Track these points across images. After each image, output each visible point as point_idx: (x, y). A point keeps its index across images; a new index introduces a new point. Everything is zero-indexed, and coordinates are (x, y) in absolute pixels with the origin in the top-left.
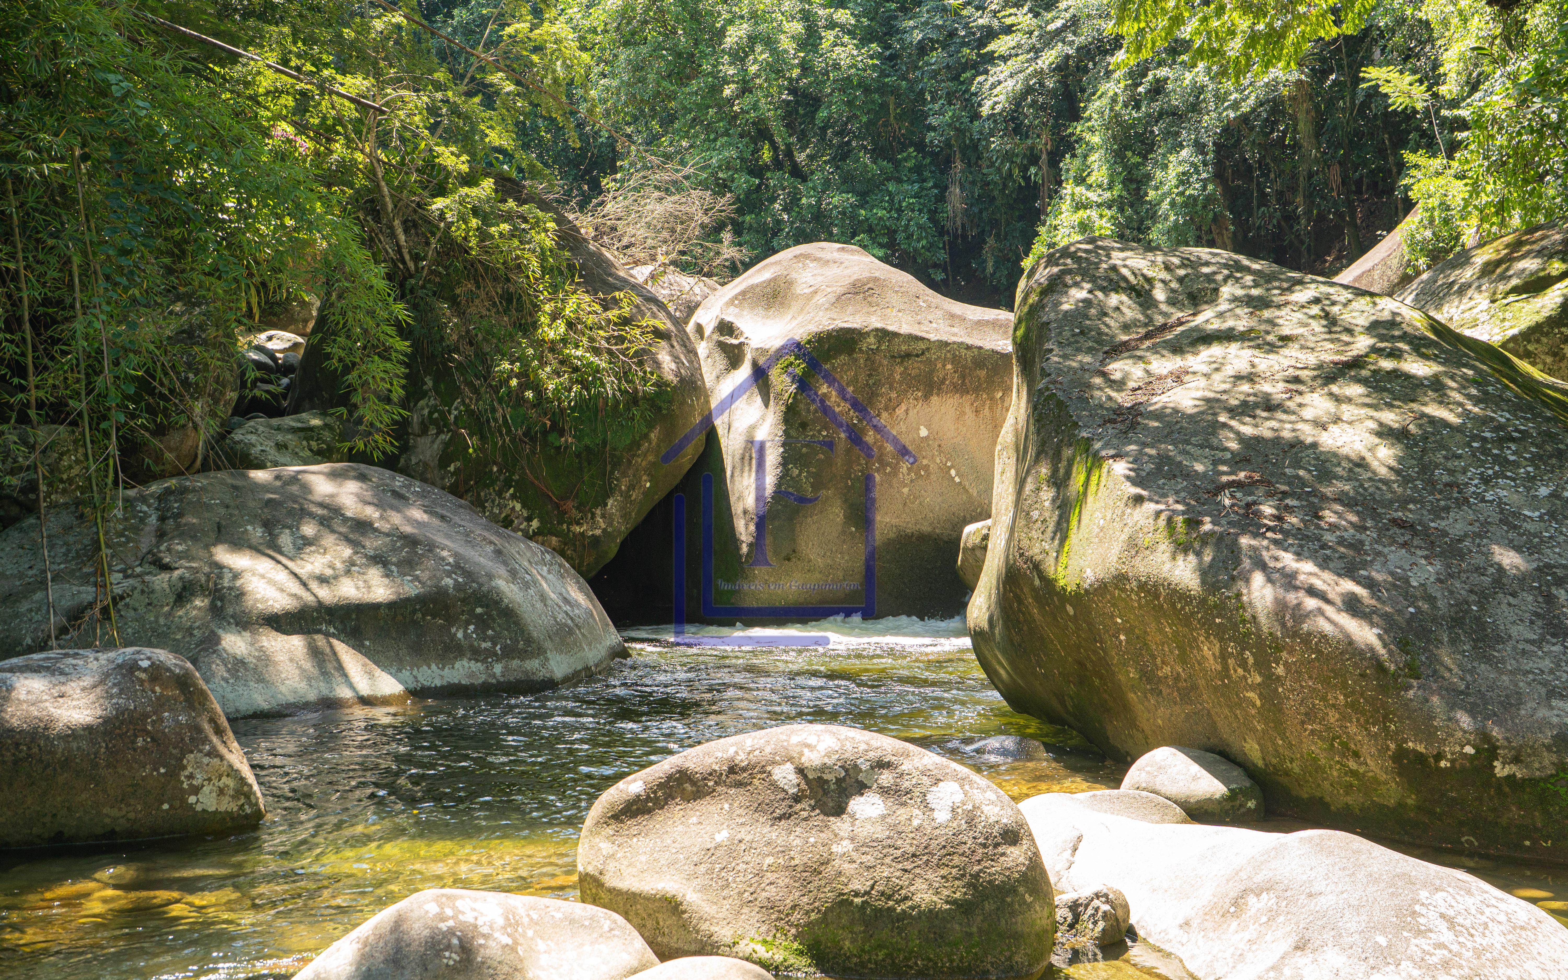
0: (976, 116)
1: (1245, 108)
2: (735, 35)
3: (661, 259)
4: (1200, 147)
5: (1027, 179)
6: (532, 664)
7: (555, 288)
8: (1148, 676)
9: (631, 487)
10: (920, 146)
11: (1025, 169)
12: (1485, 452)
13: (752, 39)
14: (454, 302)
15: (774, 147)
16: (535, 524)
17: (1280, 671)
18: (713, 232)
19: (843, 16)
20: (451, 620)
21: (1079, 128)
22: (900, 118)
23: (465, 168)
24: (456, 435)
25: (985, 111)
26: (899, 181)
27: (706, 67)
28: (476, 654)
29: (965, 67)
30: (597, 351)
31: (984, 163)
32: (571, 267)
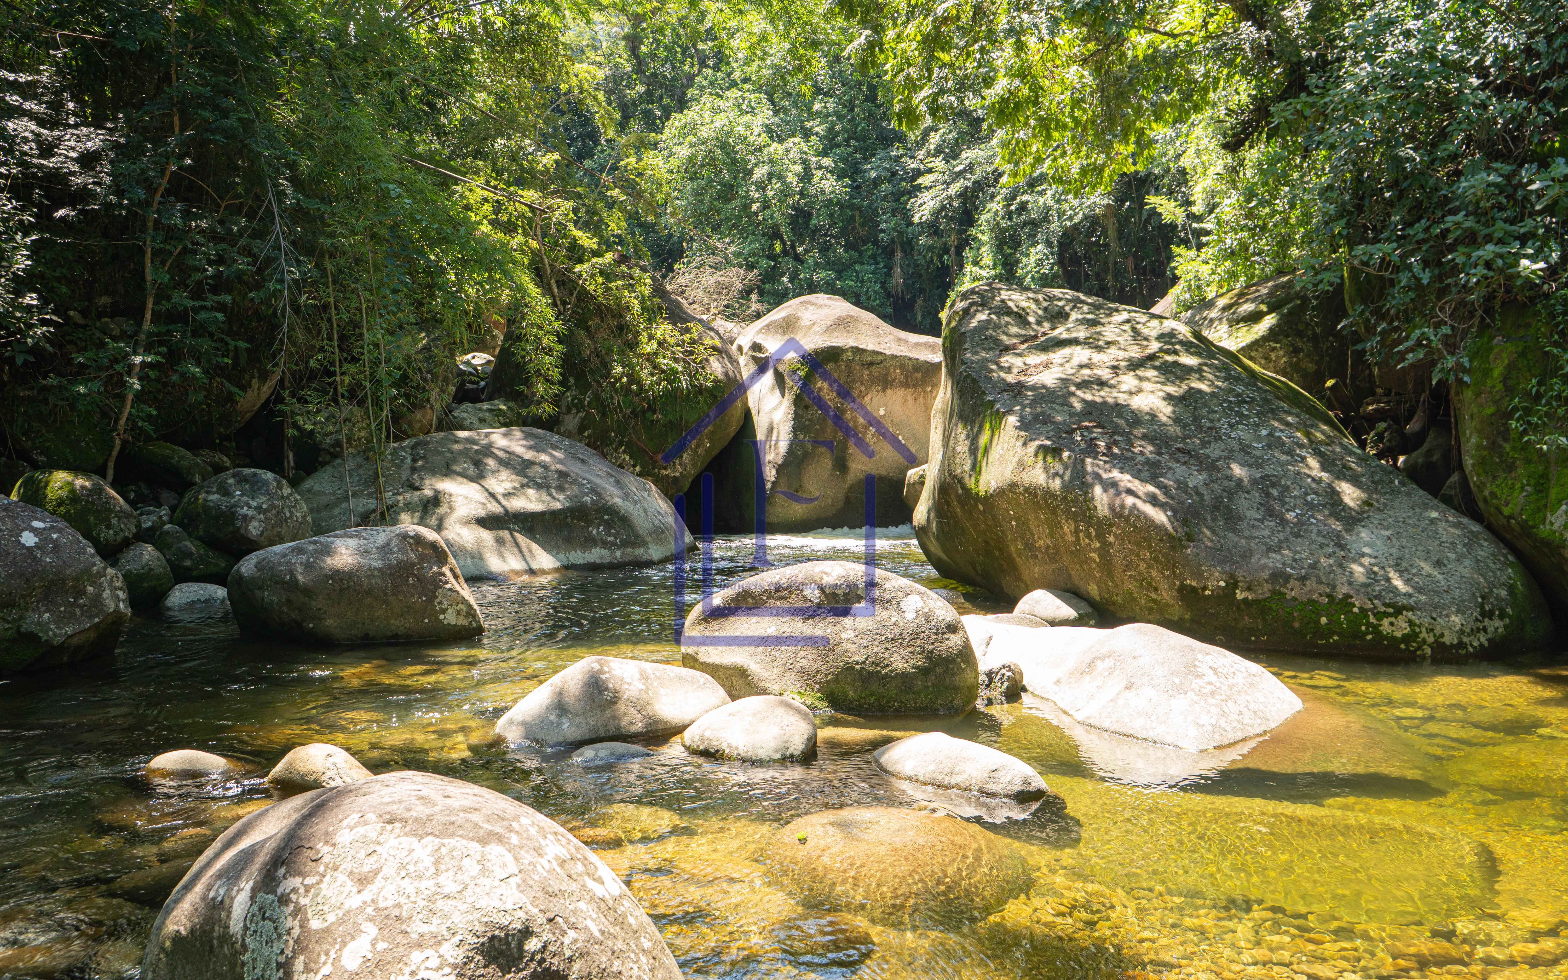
0: (910, 223)
1: (1076, 220)
2: (759, 173)
3: (713, 311)
4: (1049, 244)
5: (942, 263)
6: (640, 551)
7: (650, 321)
8: (1029, 547)
9: (698, 446)
10: (876, 243)
11: (941, 257)
12: (1231, 409)
13: (770, 176)
14: (587, 329)
15: (784, 243)
16: (638, 469)
17: (1111, 539)
18: (746, 293)
19: (827, 162)
20: (589, 523)
21: (973, 231)
22: (862, 225)
23: (595, 246)
24: (588, 413)
25: (916, 220)
26: (862, 263)
27: (741, 193)
28: (605, 544)
29: (903, 194)
30: (676, 360)
31: (915, 253)
32: (660, 308)
